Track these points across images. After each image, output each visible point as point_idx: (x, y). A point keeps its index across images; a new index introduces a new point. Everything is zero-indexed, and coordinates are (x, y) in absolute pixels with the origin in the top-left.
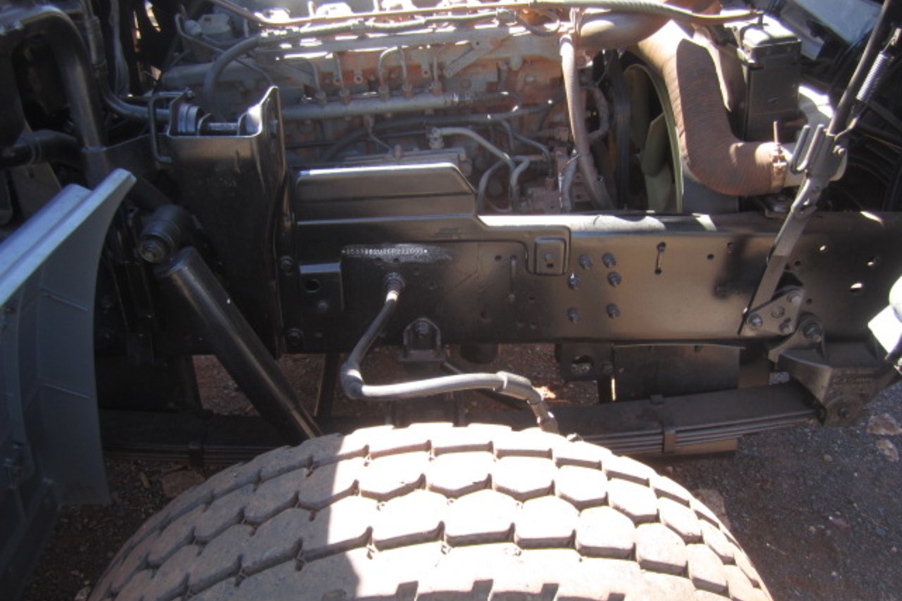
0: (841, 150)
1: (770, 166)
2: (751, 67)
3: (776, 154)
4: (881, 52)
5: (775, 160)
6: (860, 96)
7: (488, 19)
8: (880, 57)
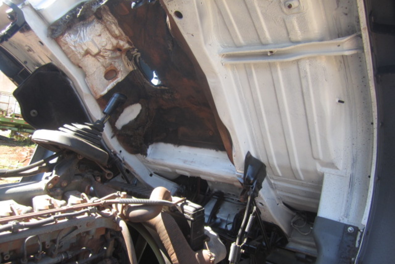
0: (243, 251)
1: (210, 260)
2: (192, 221)
3: (210, 255)
4: (251, 215)
5: (210, 258)
6: (246, 230)
7: (83, 213)
8: (251, 217)
